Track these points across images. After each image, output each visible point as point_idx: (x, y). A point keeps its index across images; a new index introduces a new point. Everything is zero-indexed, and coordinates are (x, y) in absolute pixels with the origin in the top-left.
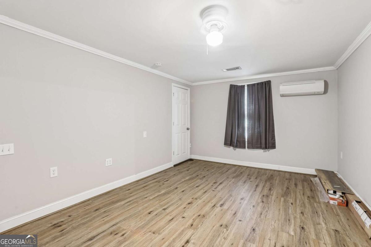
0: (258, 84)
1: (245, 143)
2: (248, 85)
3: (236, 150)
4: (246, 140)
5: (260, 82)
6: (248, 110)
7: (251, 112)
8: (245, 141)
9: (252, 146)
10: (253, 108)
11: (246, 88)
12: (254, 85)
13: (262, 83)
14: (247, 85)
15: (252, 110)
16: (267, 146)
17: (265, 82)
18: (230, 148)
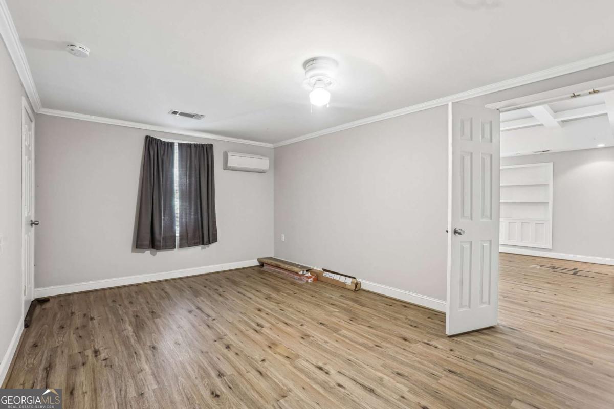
0: (196, 145)
1: (175, 239)
2: (180, 145)
3: (156, 256)
4: (177, 234)
5: (198, 143)
6: (181, 185)
7: (184, 187)
8: (175, 236)
9: (188, 243)
10: (188, 182)
11: (176, 147)
12: (190, 145)
13: (203, 145)
14: (178, 143)
15: (186, 186)
16: (211, 239)
17: (206, 145)
18: (144, 252)
